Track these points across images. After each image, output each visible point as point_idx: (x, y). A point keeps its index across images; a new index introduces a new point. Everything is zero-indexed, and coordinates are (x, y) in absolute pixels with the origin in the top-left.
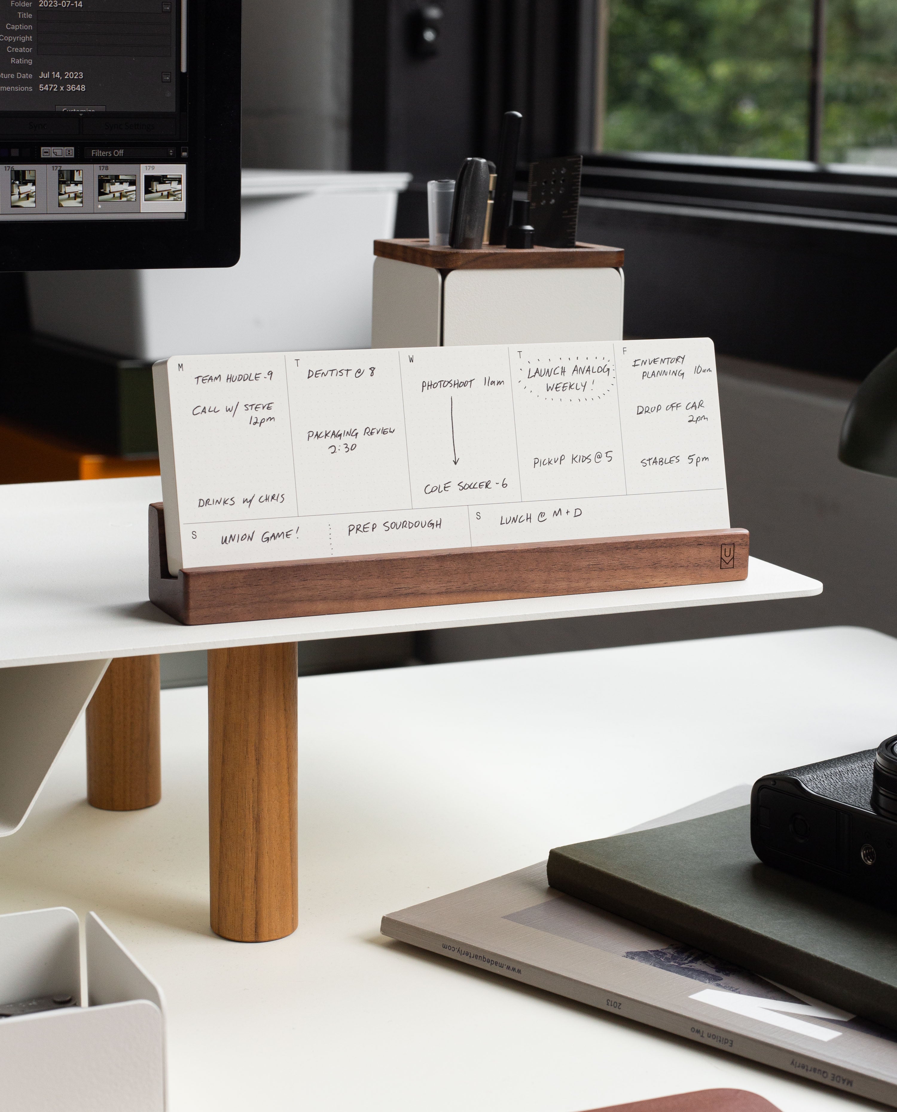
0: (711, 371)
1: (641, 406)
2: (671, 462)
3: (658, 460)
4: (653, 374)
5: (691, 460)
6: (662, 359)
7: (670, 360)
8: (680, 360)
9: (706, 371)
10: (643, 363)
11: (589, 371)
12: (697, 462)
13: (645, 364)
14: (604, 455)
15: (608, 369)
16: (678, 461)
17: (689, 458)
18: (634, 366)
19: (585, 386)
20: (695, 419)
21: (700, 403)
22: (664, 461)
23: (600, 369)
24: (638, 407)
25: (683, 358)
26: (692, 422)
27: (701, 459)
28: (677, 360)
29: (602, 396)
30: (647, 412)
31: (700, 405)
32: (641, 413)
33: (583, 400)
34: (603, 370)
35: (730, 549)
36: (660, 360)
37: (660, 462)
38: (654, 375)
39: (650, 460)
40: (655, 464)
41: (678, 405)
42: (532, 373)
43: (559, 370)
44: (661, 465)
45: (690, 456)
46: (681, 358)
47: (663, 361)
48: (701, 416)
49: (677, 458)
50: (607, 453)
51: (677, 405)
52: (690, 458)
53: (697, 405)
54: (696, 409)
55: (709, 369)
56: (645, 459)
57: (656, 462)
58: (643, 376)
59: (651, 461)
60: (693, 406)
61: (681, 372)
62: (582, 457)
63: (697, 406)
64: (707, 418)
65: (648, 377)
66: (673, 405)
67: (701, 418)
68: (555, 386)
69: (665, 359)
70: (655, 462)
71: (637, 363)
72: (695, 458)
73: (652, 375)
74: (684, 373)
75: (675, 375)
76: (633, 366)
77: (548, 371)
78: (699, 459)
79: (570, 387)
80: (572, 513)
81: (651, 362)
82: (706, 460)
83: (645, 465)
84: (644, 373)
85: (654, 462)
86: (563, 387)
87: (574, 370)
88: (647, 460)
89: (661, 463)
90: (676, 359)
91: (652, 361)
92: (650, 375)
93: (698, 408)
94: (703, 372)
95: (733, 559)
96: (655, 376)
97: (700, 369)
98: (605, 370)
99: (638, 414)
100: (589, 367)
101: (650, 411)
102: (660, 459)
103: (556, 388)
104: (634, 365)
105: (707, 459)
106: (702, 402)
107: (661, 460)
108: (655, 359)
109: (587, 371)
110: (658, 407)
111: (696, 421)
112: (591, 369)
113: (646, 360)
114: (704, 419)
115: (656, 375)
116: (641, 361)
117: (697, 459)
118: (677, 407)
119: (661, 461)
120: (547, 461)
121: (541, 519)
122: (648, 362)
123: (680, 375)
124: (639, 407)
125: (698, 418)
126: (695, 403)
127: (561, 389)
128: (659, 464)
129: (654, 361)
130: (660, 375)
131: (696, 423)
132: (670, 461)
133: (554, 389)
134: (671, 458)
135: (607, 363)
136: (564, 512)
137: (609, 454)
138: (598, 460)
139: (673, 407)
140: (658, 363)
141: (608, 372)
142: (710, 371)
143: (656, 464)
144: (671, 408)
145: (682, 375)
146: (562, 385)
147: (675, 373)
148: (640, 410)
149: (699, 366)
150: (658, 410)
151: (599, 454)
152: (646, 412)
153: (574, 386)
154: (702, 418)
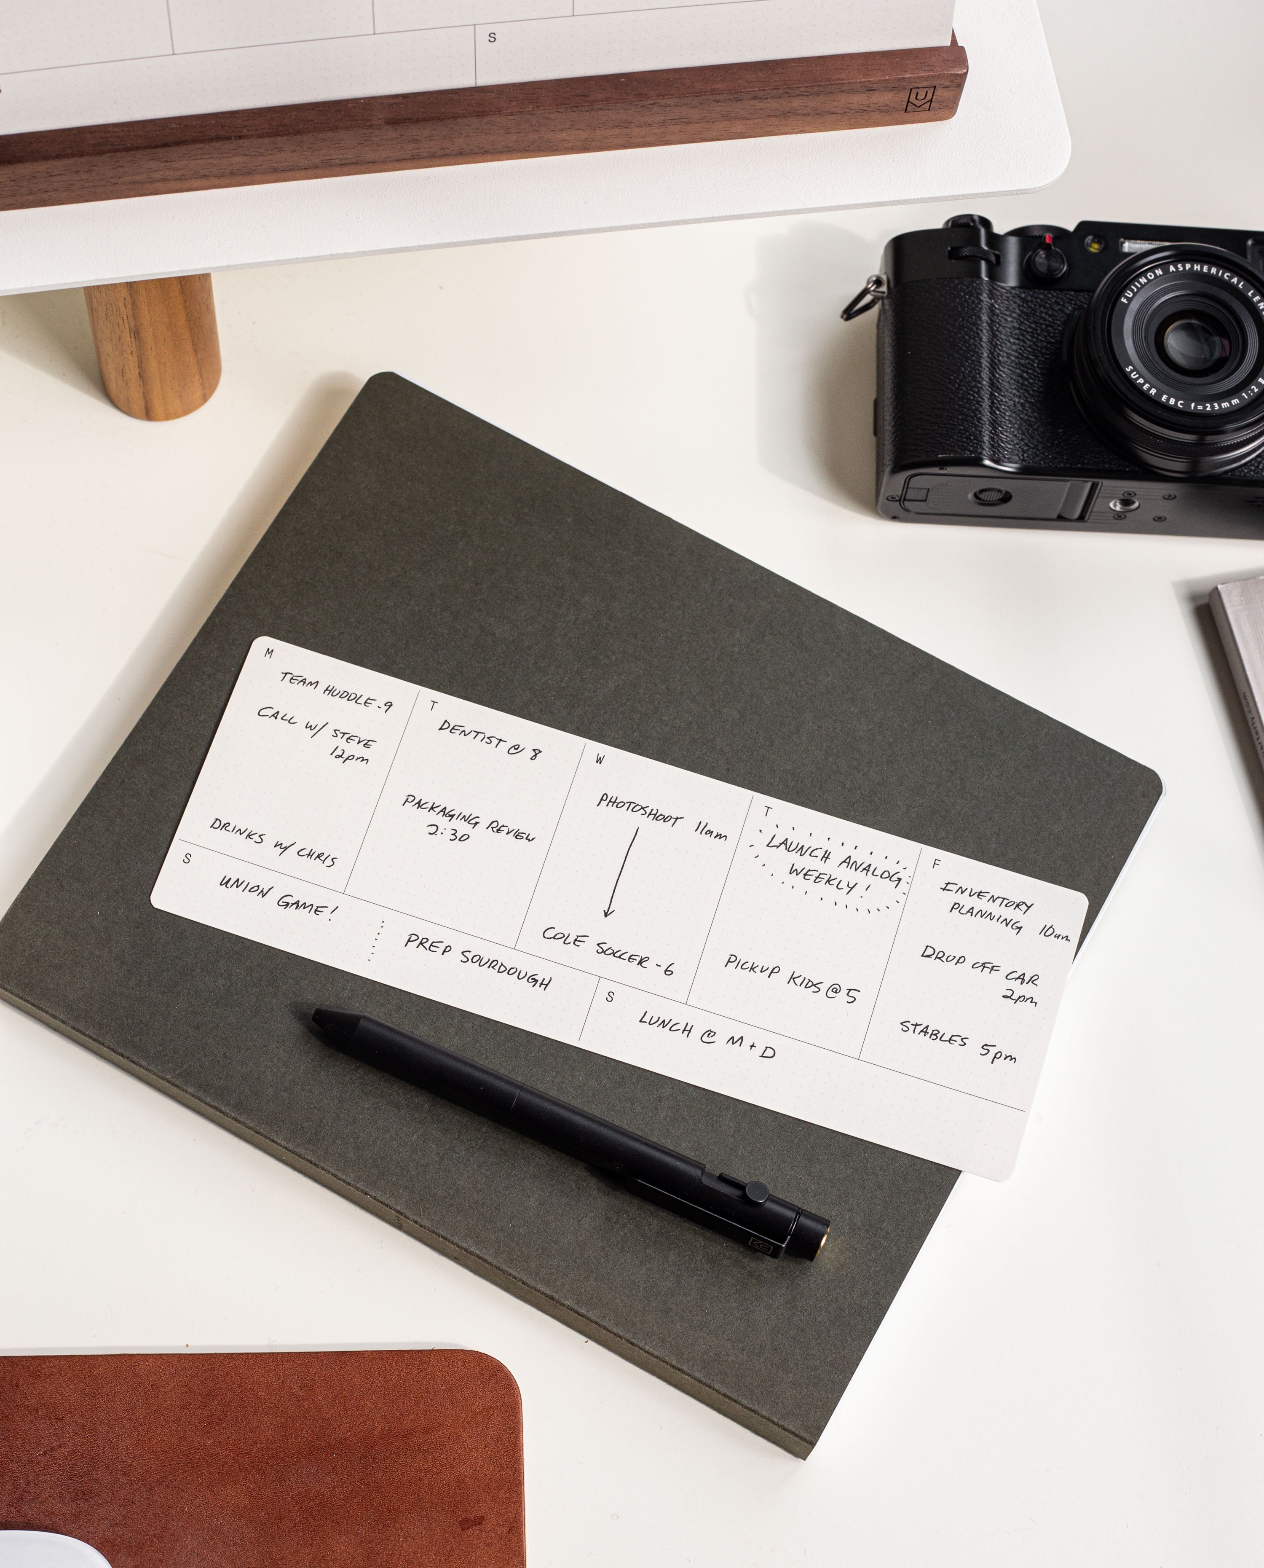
0: (1069, 940)
1: (932, 947)
2: (951, 1042)
3: (930, 1031)
4: (971, 911)
5: (986, 1051)
6: (993, 896)
7: (1006, 902)
8: (1024, 907)
9: (1061, 937)
10: (960, 891)
11: (868, 870)
12: (995, 1057)
14: (844, 991)
15: (900, 879)
16: (963, 1044)
17: (983, 1047)
18: (943, 889)
19: (852, 888)
20: (1015, 997)
21: (1032, 978)
22: (939, 1036)
23: (886, 875)
24: (927, 946)
25: (1029, 907)
26: (1009, 999)
27: (1004, 1056)
28: (1018, 906)
29: (874, 911)
30: (939, 958)
31: (1032, 980)
32: (928, 956)
33: (841, 905)
34: (890, 877)
36: (989, 896)
37: (932, 1034)
38: (972, 913)
39: (917, 1025)
40: (923, 1034)
41: (995, 968)
42: (776, 842)
43: (820, 853)
44: (933, 1040)
45: (986, 1045)
46: (1026, 905)
47: (993, 899)
48: (1027, 996)
49: (964, 1040)
50: (850, 989)
51: (993, 967)
52: (985, 1047)
53: (1027, 979)
54: (1021, 984)
55: (1067, 936)
56: (908, 1022)
57: (926, 1032)
58: (952, 908)
59: (919, 1028)
60: (1019, 978)
61: (1018, 925)
62: (806, 981)
63: (1026, 981)
64: (1036, 1003)
65: (959, 912)
66: (987, 966)
67: (1026, 999)
68: (804, 872)
69: (998, 897)
70: (924, 1031)
71: (949, 887)
72: (993, 1050)
73: (968, 912)
74: (1022, 927)
75: (1007, 925)
76: (941, 889)
77: (800, 849)
78: (1000, 1054)
79: (829, 881)
80: (759, 1049)
81: (974, 895)
82: (1011, 1060)
83: (906, 1029)
84: (955, 904)
85: (922, 1031)
86: (817, 877)
87: (845, 861)
88: (912, 1024)
89: (934, 1037)
90: (1016, 904)
91: (976, 893)
92: (963, 911)
93: (1027, 983)
94: (1055, 937)
96: (972, 916)
97: (1051, 931)
98: (894, 878)
99: (922, 956)
100: (869, 865)
101: (944, 959)
102: (933, 1031)
103: (805, 875)
104: (943, 887)
105: (1014, 1060)
106: (1036, 977)
107: (935, 1032)
108: (981, 892)
109: (864, 869)
110: (960, 958)
111: (1017, 1001)
112: (872, 869)
113: (967, 889)
114: (1031, 1002)
115: (974, 914)
116: (957, 887)
117: (997, 1054)
118: (992, 970)
119: (935, 1035)
120: (748, 965)
121: (706, 1039)
122: (968, 892)
123: (1014, 927)
124: (929, 948)
125: (1020, 997)
126: (1024, 974)
127: (812, 878)
128: (930, 1037)
129: (979, 894)
130: (981, 917)
131: (1015, 1003)
132: (950, 1040)
133: (802, 875)
134: (953, 1036)
135: (901, 869)
136: (747, 1042)
137: (853, 993)
138: (831, 994)
139: (984, 967)
140: (985, 899)
141: (897, 882)
142: (1067, 940)
143: (925, 1035)
145: (1018, 930)
146: (816, 874)
147: (1008, 922)
148: (929, 952)
149: (1051, 927)
150: (957, 963)
151: (837, 985)
152: (936, 957)
153: (834, 882)
154: (1027, 999)
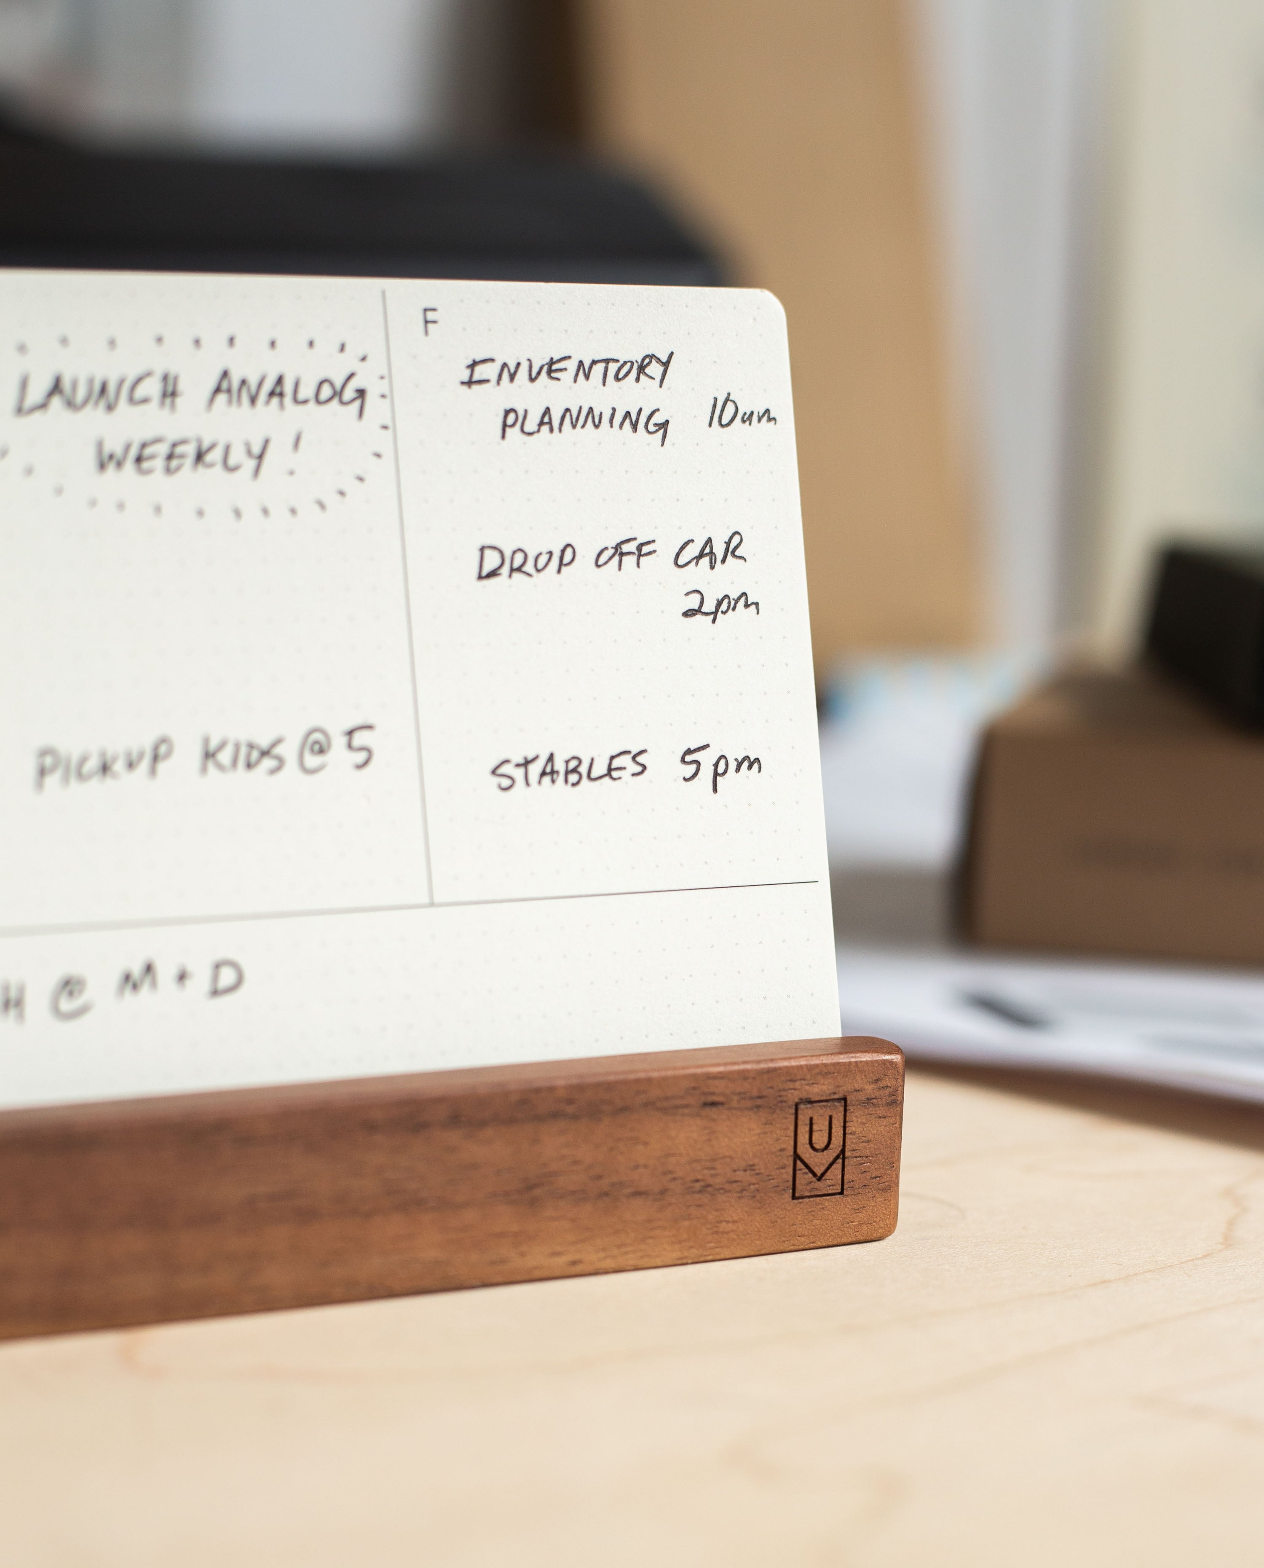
0: (774, 419)
1: (494, 548)
2: (615, 774)
3: (560, 766)
4: (546, 420)
5: (694, 767)
6: (581, 363)
7: (613, 367)
8: (655, 369)
9: (755, 418)
10: (506, 375)
11: (281, 395)
12: (716, 774)
13: (512, 377)
14: (339, 742)
15: (361, 393)
16: (640, 769)
17: (683, 760)
18: (470, 383)
19: (260, 457)
20: (710, 606)
21: (728, 544)
22: (583, 769)
23: (326, 392)
24: (482, 549)
25: (666, 365)
26: (699, 617)
27: (733, 765)
28: (642, 369)
29: (331, 499)
30: (519, 569)
31: (730, 551)
32: (493, 574)
33: (251, 512)
34: (338, 394)
35: (831, 1118)
36: (572, 365)
37: (567, 773)
38: (550, 423)
39: (527, 763)
40: (547, 779)
41: (645, 550)
42: (35, 394)
43: (151, 388)
44: (574, 785)
45: (689, 752)
46: (659, 360)
47: (584, 370)
48: (734, 595)
49: (639, 759)
50: (350, 733)
51: (640, 547)
52: (688, 758)
53: (719, 551)
54: (712, 568)
55: (767, 411)
56: (507, 761)
57: (553, 772)
58: (505, 426)
59: (535, 769)
60: (701, 555)
61: (658, 418)
62: (243, 750)
63: (720, 557)
64: (757, 604)
65: (522, 430)
66: (625, 548)
67: (733, 603)
68: (133, 452)
69: (594, 362)
70: (549, 773)
71: (481, 372)
72: (707, 759)
73: (541, 423)
74: (667, 422)
75: (635, 427)
76: (463, 383)
77: (103, 389)
78: (723, 762)
79: (200, 457)
80: (201, 981)
81: (539, 373)
82: (750, 767)
83: (506, 782)
84: (507, 413)
85: (543, 774)
86: (170, 457)
87: (218, 390)
88: (518, 765)
89: (573, 778)
90: (636, 366)
91: (541, 368)
92: (531, 425)
93: (723, 561)
94: (744, 421)
95: (840, 1161)
96: (551, 430)
97: (730, 409)
98: (349, 394)
99: (480, 577)
100: (280, 381)
101: (529, 567)
102: (567, 762)
103: (139, 460)
104: (466, 379)
105: (756, 766)
106: (736, 540)
107: (573, 764)
108: (552, 362)
109: (272, 394)
110: (563, 551)
111: (715, 613)
112: (288, 388)
113: (519, 364)
114: (747, 606)
115: (556, 423)
116: (497, 367)
117: (716, 765)
118: (640, 555)
119: (575, 770)
120: (93, 764)
121: (66, 1005)
122: (524, 369)
123: (651, 428)
124: (487, 552)
125: (719, 603)
126: (709, 540)
127: (159, 463)
128: (566, 781)
129: (551, 368)
130: (574, 427)
131: (714, 621)
132: (610, 770)
133: (129, 465)
134: (612, 758)
135: (356, 366)
136: (166, 973)
137: (359, 739)
138: (312, 761)
139: (622, 554)
140: (566, 377)
141: (357, 403)
142: (770, 420)
143: (553, 781)
144: (617, 558)
145: (662, 431)
146: (162, 449)
147: (634, 418)
148: (492, 561)
149: (727, 400)
150: (561, 564)
151: (317, 736)
152: (512, 570)
153: (214, 456)
154: (737, 601)
